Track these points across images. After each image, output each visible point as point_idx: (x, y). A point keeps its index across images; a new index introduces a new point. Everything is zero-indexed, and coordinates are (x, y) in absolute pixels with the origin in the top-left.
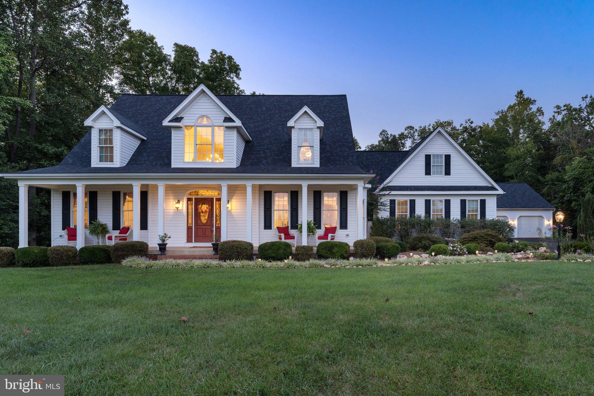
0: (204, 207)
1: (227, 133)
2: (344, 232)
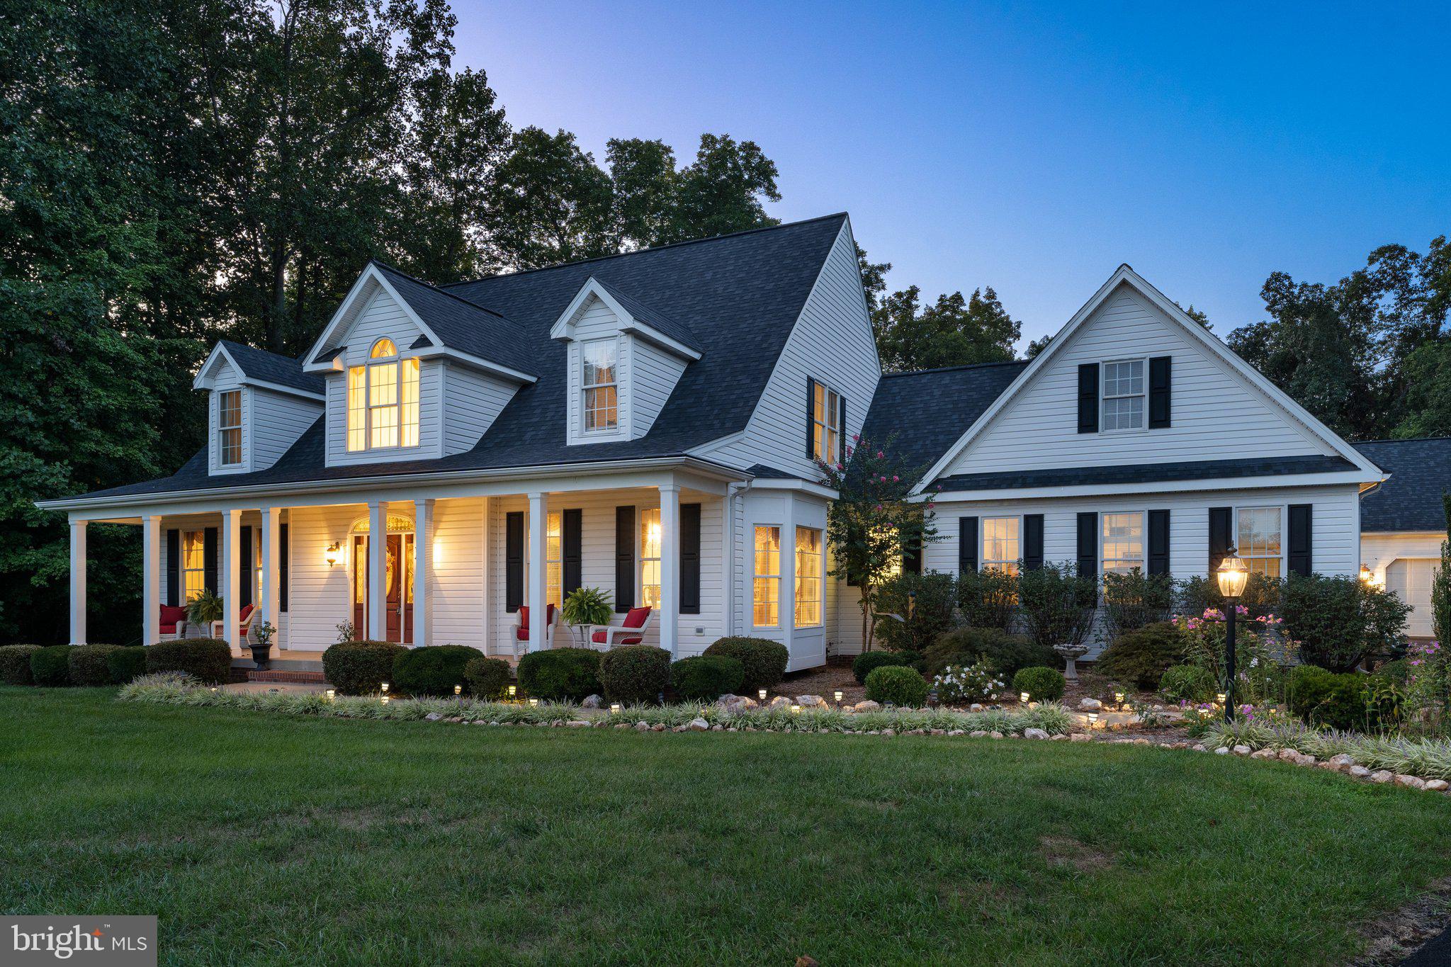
1: (425, 373)
2: (689, 621)
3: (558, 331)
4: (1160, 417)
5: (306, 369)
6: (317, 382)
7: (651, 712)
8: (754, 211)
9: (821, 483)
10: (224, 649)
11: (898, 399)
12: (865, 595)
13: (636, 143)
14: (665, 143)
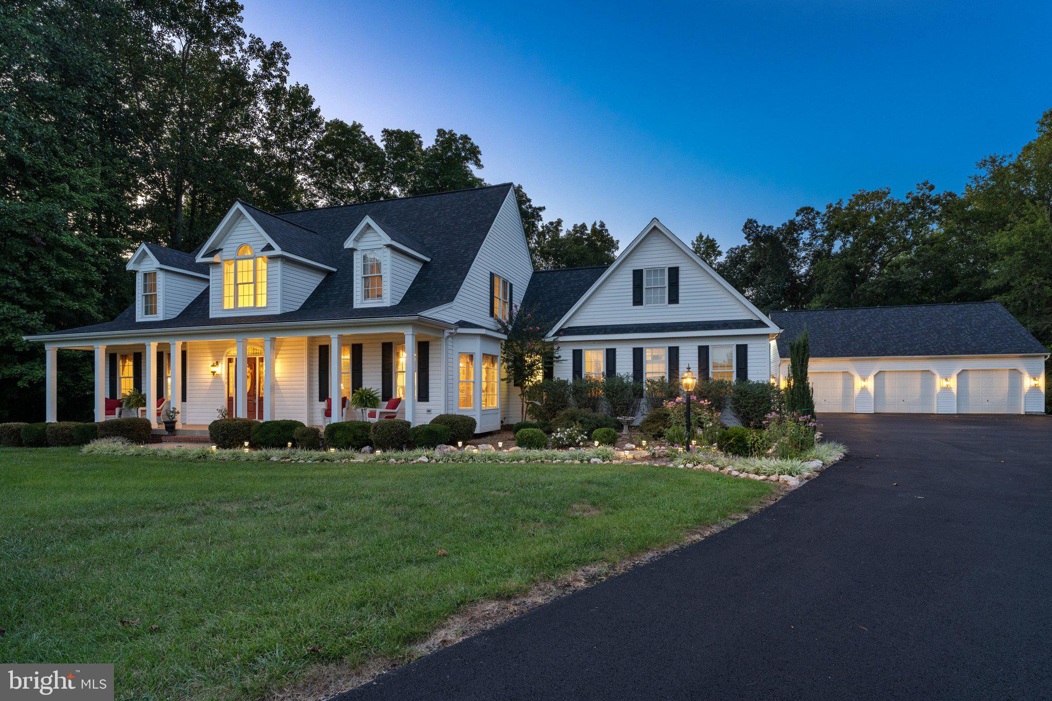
1: (270, 265)
2: (423, 406)
3: (349, 244)
4: (674, 298)
5: (197, 261)
6: (205, 268)
7: (398, 454)
8: (468, 174)
9: (498, 331)
10: (147, 424)
11: (542, 285)
12: (522, 391)
13: (399, 132)
14: (416, 132)
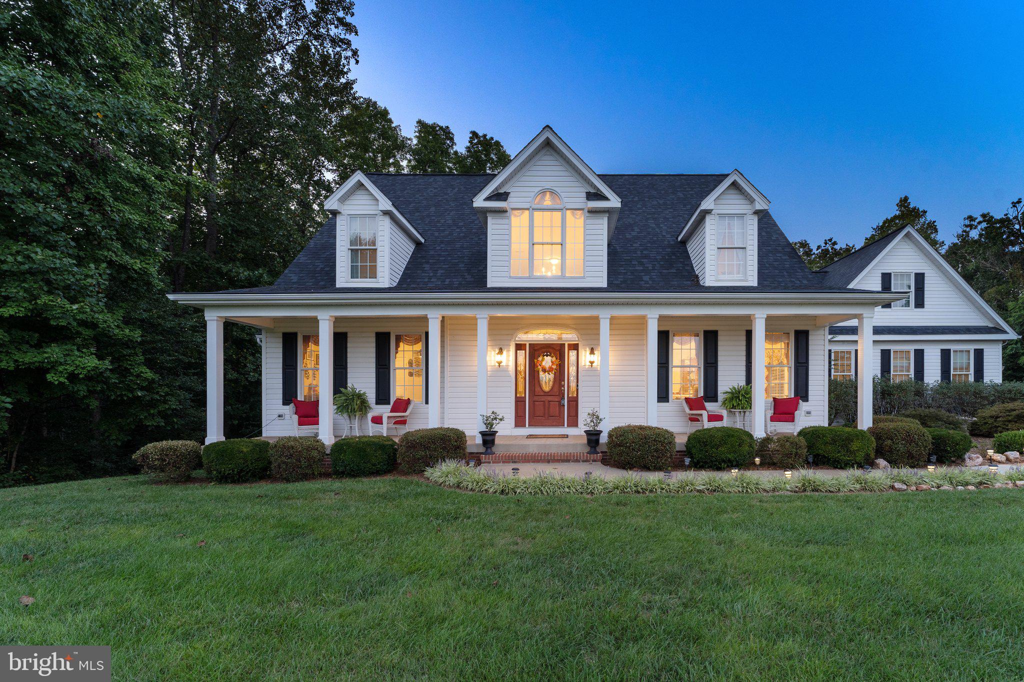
0: (547, 361)
1: (589, 221)
2: (803, 407)
3: (708, 204)
4: (920, 303)
5: (475, 205)
